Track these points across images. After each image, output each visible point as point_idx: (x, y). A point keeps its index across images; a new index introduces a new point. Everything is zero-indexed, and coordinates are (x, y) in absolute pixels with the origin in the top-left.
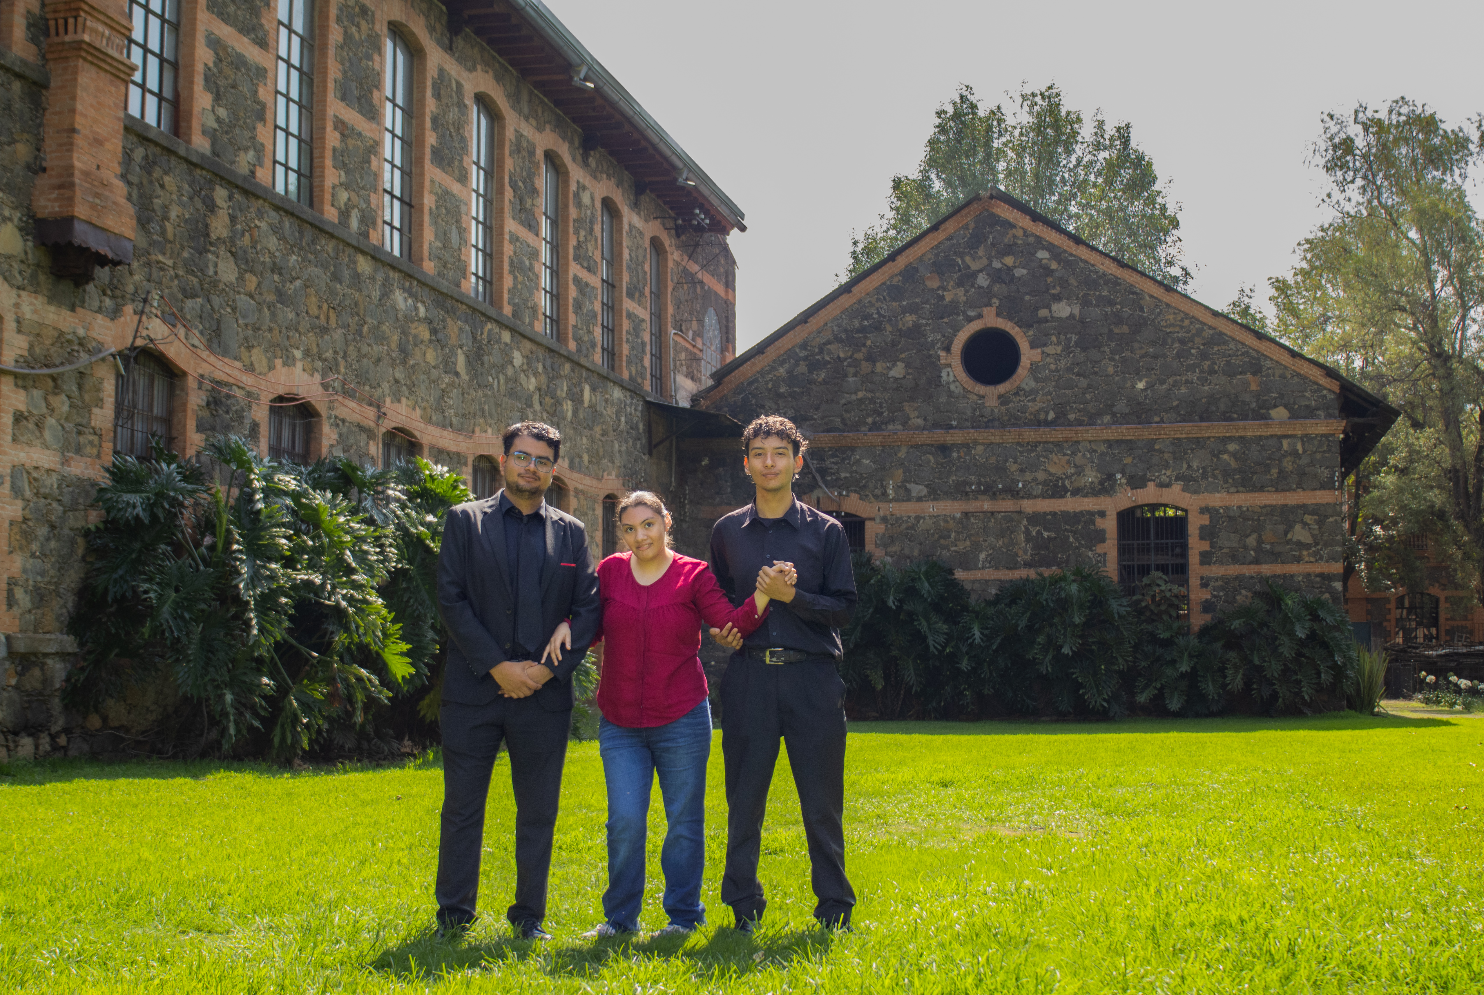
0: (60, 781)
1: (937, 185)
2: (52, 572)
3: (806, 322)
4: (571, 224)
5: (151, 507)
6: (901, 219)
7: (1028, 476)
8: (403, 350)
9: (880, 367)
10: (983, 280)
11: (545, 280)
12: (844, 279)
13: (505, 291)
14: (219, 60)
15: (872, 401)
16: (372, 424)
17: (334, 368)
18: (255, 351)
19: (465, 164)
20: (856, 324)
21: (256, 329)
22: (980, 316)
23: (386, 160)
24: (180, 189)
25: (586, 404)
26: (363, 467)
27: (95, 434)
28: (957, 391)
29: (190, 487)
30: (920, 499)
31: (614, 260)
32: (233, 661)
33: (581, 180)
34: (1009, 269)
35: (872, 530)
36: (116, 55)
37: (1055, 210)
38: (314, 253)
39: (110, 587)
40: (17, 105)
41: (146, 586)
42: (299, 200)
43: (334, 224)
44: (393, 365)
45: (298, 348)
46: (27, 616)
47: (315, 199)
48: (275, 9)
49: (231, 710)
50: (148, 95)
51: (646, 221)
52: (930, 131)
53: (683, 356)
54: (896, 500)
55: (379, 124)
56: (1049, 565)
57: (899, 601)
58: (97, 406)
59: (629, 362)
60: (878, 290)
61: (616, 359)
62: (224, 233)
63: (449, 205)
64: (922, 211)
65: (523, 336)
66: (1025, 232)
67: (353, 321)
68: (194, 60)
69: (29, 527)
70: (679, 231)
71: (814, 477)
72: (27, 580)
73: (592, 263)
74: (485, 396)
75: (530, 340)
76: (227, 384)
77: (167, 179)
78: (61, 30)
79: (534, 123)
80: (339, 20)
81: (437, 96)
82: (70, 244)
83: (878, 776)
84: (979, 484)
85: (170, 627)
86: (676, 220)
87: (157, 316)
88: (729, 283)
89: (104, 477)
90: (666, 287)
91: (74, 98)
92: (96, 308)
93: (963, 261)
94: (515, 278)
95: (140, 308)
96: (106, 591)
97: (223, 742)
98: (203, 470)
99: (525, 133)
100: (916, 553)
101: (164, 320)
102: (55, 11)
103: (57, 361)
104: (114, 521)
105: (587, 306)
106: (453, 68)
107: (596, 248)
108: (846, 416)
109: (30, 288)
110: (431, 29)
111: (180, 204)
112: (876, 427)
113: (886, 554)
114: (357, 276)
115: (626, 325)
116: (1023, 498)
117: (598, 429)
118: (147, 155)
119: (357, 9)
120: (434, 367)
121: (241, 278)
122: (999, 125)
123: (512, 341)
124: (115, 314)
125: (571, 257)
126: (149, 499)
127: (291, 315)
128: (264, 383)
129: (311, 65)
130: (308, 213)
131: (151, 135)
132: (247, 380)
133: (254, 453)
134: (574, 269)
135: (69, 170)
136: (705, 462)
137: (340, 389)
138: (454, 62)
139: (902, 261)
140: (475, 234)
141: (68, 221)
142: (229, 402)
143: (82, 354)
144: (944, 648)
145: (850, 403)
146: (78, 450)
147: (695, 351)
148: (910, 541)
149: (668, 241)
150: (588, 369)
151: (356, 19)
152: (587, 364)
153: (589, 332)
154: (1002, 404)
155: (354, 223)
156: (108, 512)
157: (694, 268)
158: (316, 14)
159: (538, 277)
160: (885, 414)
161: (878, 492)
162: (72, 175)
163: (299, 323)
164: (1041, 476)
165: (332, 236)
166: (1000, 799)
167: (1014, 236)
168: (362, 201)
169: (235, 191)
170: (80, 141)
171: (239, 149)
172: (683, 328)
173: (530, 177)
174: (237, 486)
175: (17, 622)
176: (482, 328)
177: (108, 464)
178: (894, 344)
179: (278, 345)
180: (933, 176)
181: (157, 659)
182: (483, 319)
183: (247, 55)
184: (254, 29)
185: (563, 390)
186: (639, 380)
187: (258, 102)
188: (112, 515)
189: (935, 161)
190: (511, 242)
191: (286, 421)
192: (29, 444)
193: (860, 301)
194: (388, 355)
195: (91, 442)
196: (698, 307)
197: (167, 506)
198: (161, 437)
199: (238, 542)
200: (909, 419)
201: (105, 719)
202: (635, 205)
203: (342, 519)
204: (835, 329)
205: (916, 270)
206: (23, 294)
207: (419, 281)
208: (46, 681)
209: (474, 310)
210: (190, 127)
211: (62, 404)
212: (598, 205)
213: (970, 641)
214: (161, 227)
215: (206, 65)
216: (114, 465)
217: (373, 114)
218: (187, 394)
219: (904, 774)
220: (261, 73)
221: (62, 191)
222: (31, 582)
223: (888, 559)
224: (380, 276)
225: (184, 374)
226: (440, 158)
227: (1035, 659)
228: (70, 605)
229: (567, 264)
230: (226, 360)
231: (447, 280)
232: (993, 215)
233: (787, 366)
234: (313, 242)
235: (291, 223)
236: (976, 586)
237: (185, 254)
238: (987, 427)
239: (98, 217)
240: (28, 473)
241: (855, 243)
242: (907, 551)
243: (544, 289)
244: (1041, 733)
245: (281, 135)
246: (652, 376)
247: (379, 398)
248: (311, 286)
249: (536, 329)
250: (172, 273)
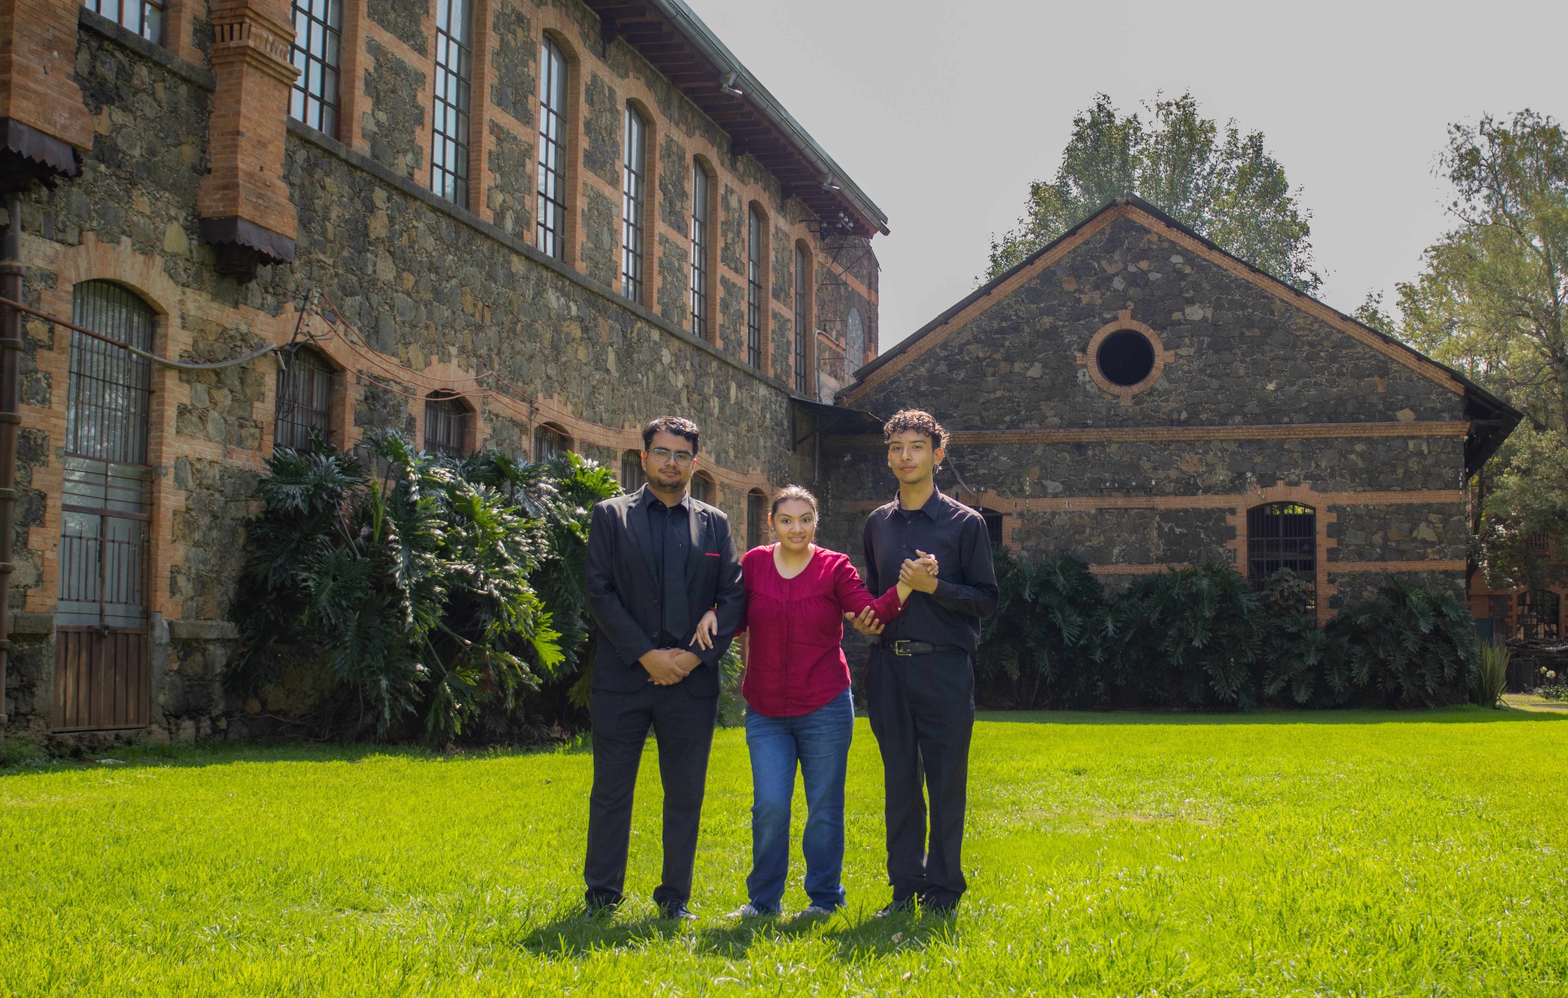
0: (221, 763)
1: (1075, 191)
2: (213, 561)
3: (946, 323)
4: (719, 227)
5: (309, 498)
6: (1040, 224)
7: (1161, 474)
8: (555, 346)
9: (1018, 367)
10: (1118, 284)
11: (693, 280)
12: (984, 281)
13: (655, 291)
14: (379, 66)
15: (1010, 400)
16: (525, 419)
17: (488, 364)
18: (412, 348)
19: (617, 168)
20: (995, 325)
21: (414, 326)
22: (1115, 319)
23: (540, 163)
24: (340, 190)
25: (732, 402)
26: (515, 460)
27: (256, 427)
28: (1092, 391)
29: (348, 479)
30: (1055, 496)
31: (760, 262)
32: (388, 648)
33: (729, 184)
34: (1144, 273)
35: (1009, 525)
36: (280, 60)
37: (1189, 217)
38: (470, 253)
39: (270, 575)
40: (184, 108)
41: (305, 575)
42: (455, 202)
43: (490, 225)
44: (546, 362)
45: (454, 345)
46: (190, 603)
47: (471, 201)
48: (434, 17)
49: (386, 696)
50: (310, 99)
51: (792, 224)
52: (1067, 138)
53: (827, 355)
54: (1032, 496)
55: (533, 128)
56: (1180, 561)
57: (1035, 594)
58: (258, 400)
59: (774, 361)
60: (1016, 293)
61: (762, 357)
62: (383, 233)
63: (600, 207)
64: (1060, 216)
65: (672, 334)
66: (1160, 236)
67: (507, 319)
68: (355, 65)
69: (192, 516)
70: (823, 235)
71: (953, 473)
72: (190, 568)
73: (739, 264)
74: (635, 392)
75: (678, 338)
76: (384, 380)
77: (328, 181)
78: (227, 36)
79: (684, 128)
80: (495, 27)
81: (591, 102)
82: (234, 243)
83: (1013, 763)
84: (1113, 481)
85: (328, 615)
86: (821, 223)
87: (317, 313)
88: (872, 284)
89: (264, 469)
90: (811, 288)
91: (238, 102)
92: (259, 305)
93: (1100, 265)
94: (665, 278)
95: (301, 305)
96: (266, 579)
97: (379, 726)
98: (361, 463)
99: (675, 138)
100: (1051, 548)
101: (324, 317)
102: (221, 18)
103: (221, 357)
104: (274, 511)
105: (734, 307)
106: (605, 74)
107: (744, 250)
108: (985, 414)
109: (195, 285)
110: (585, 37)
111: (341, 204)
112: (1013, 425)
113: (1023, 548)
114: (511, 276)
115: (772, 324)
116: (1156, 495)
117: (744, 426)
118: (309, 157)
119: (513, 17)
120: (585, 364)
121: (399, 277)
122: (1135, 133)
123: (661, 339)
124: (277, 310)
125: (719, 259)
126: (308, 490)
127: (447, 313)
128: (420, 378)
129: (469, 71)
130: (464, 214)
131: (313, 138)
132: (404, 375)
133: (411, 447)
134: (722, 270)
135: (233, 171)
136: (848, 458)
137: (494, 385)
138: (607, 68)
139: (1040, 265)
140: (626, 236)
141: (233, 220)
142: (386, 397)
143: (244, 350)
144: (1078, 640)
145: (988, 401)
146: (240, 443)
147: (839, 350)
148: (1046, 536)
149: (813, 244)
150: (734, 367)
151: (513, 27)
152: (734, 363)
153: (736, 331)
154: (1136, 404)
155: (509, 224)
156: (269, 503)
157: (838, 269)
158: (474, 22)
159: (686, 277)
160: (1023, 413)
161: (1015, 488)
162: (236, 176)
163: (454, 320)
164: (1173, 474)
165: (487, 237)
166: (1132, 787)
167: (1149, 241)
168: (516, 203)
169: (394, 192)
170: (243, 143)
171: (398, 152)
172: (828, 328)
173: (679, 181)
174: (394, 478)
175: (180, 608)
176: (632, 327)
177: (269, 457)
178: (1031, 345)
179: (434, 342)
180: (1071, 182)
181: (315, 646)
182: (633, 317)
183: (406, 61)
184: (413, 36)
185: (710, 387)
186: (784, 378)
187: (417, 107)
188: (272, 505)
189: (1073, 168)
190: (660, 244)
191: (442, 416)
192: (192, 436)
193: (999, 303)
194: (541, 352)
195: (252, 435)
196: (842, 307)
197: (326, 498)
198: (320, 430)
199: (394, 533)
200: (1046, 418)
201: (264, 703)
202: (782, 209)
203: (495, 511)
204: (975, 329)
205: (1054, 273)
206: (188, 290)
207: (571, 281)
208: (206, 667)
209: (625, 309)
210: (350, 131)
211: (224, 398)
212: (746, 208)
213: (1103, 633)
214: (322, 227)
215: (366, 70)
216: (274, 456)
217: (528, 119)
218: (346, 389)
219: (1039, 762)
220: (420, 78)
221: (226, 192)
222: (193, 570)
223: (1025, 553)
224: (533, 276)
225: (343, 369)
226: (591, 161)
227: (1166, 651)
228: (231, 593)
229: (715, 265)
230: (384, 356)
231: (599, 279)
232: (1129, 221)
233: (927, 365)
234: (469, 242)
235: (447, 224)
236: (1110, 580)
237: (345, 254)
238: (1121, 426)
239: (261, 217)
240: (192, 464)
241: (995, 247)
242: (1042, 546)
243: (693, 289)
244: (1172, 723)
245: (438, 139)
246: (796, 374)
247: (532, 394)
248: (467, 285)
249: (685, 328)
250: (332, 271)
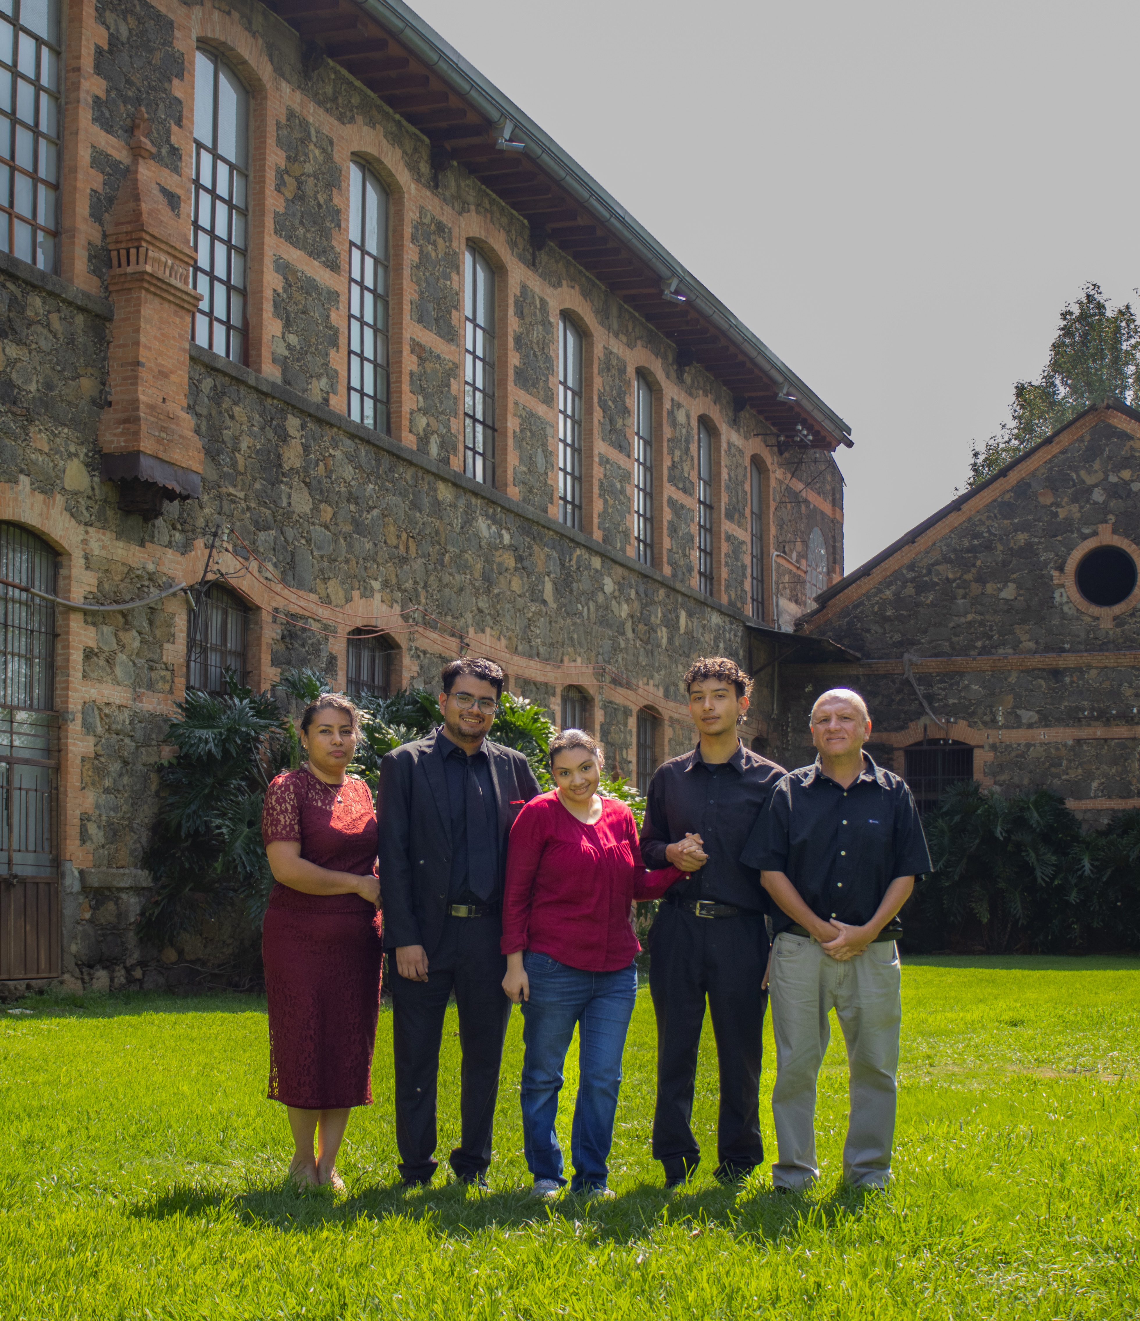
1: (1062, 391)
2: (125, 808)
3: (913, 541)
4: (665, 444)
5: (223, 742)
8: (487, 578)
9: (990, 588)
10: (1098, 495)
11: (638, 501)
12: (963, 490)
13: (595, 516)
14: (288, 285)
15: (982, 623)
17: (414, 598)
18: (331, 583)
19: (550, 385)
20: (966, 543)
21: (332, 561)
22: (1095, 533)
23: (467, 383)
24: (250, 419)
25: (682, 631)
27: (167, 669)
28: (1070, 613)
29: (263, 722)
30: (1030, 726)
33: (676, 398)
34: (1126, 483)
35: (981, 758)
36: (182, 285)
38: (392, 481)
39: (183, 822)
40: (81, 339)
41: (218, 821)
42: (375, 428)
43: (412, 451)
44: (477, 595)
45: (376, 579)
46: (101, 850)
47: (392, 426)
48: (347, 230)
50: (216, 324)
51: (746, 438)
53: (786, 578)
54: (1005, 727)
55: (458, 346)
57: (1007, 831)
58: (168, 641)
59: (728, 587)
60: (989, 506)
61: (715, 583)
62: (298, 463)
63: (534, 428)
65: (615, 562)
67: (434, 551)
68: (262, 286)
69: (101, 763)
70: (781, 448)
71: (921, 703)
72: (100, 815)
73: (688, 484)
74: (575, 624)
75: (622, 565)
76: (302, 617)
77: (237, 410)
78: (123, 261)
79: (624, 339)
80: (414, 239)
81: (520, 314)
82: (136, 479)
84: (1092, 710)
85: (243, 862)
86: (778, 436)
87: (227, 550)
88: (834, 501)
89: (177, 714)
90: (768, 507)
91: (137, 331)
92: (166, 543)
93: (1078, 476)
94: (606, 501)
95: (210, 542)
96: (179, 826)
98: (278, 705)
99: (615, 351)
100: (1026, 781)
101: (235, 553)
102: (117, 242)
103: (127, 598)
104: (187, 756)
105: (683, 529)
106: (536, 284)
108: (955, 639)
109: (98, 524)
110: (513, 244)
111: (251, 434)
112: (985, 651)
113: (995, 783)
114: (437, 504)
115: (725, 548)
118: (215, 386)
119: (433, 227)
120: (520, 596)
121: (315, 509)
122: (1128, 326)
123: (602, 567)
124: (186, 548)
125: (665, 478)
126: (221, 734)
127: (369, 546)
128: (340, 615)
129: (386, 287)
130: (384, 440)
131: (219, 366)
132: (323, 612)
134: (669, 491)
135: (134, 404)
137: (420, 620)
138: (538, 278)
139: (1016, 475)
140: (563, 458)
141: (135, 455)
142: (304, 635)
143: (152, 590)
144: (1052, 880)
145: (959, 626)
146: (150, 686)
147: (800, 573)
148: (1020, 769)
149: (770, 460)
150: (684, 595)
151: (433, 237)
152: (683, 590)
153: (685, 555)
154: (1117, 626)
155: (434, 449)
156: (181, 748)
157: (798, 486)
158: (390, 233)
159: (630, 500)
160: (996, 637)
161: (987, 718)
162: (137, 409)
163: (376, 553)
165: (410, 463)
168: (441, 427)
169: (308, 419)
170: (144, 374)
171: (312, 377)
172: (787, 549)
173: (621, 396)
175: (91, 857)
176: (571, 555)
177: (181, 701)
178: (1005, 564)
179: (355, 576)
180: (1059, 382)
181: (231, 894)
182: (571, 545)
183: (317, 279)
184: (324, 252)
185: (657, 616)
186: (739, 605)
187: (331, 328)
188: (185, 750)
189: (1061, 366)
190: (600, 465)
191: (365, 655)
192: (100, 680)
193: (969, 519)
194: (471, 584)
195: (163, 678)
196: (803, 527)
197: (240, 741)
198: (235, 672)
200: (1021, 642)
201: (181, 953)
202: (735, 422)
204: (944, 548)
205: (1029, 485)
206: (91, 530)
207: (503, 508)
208: (121, 915)
209: (563, 536)
210: (259, 356)
211: (132, 640)
212: (694, 423)
213: (1079, 873)
214: (231, 459)
215: (275, 290)
217: (452, 335)
218: (261, 628)
220: (333, 297)
221: (127, 426)
222: (104, 817)
223: (997, 788)
224: (462, 504)
225: (258, 609)
226: (523, 379)
228: (144, 839)
229: (661, 486)
230: (301, 593)
231: (533, 505)
232: (1110, 426)
233: (894, 587)
234: (391, 470)
235: (366, 452)
236: (1088, 816)
237: (257, 486)
238: (1101, 650)
239: (165, 451)
240: (100, 709)
241: (976, 455)
242: (1016, 780)
243: (638, 512)
245: (355, 361)
246: (753, 599)
247: (462, 628)
248: (389, 515)
249: (628, 554)
250: (244, 505)
